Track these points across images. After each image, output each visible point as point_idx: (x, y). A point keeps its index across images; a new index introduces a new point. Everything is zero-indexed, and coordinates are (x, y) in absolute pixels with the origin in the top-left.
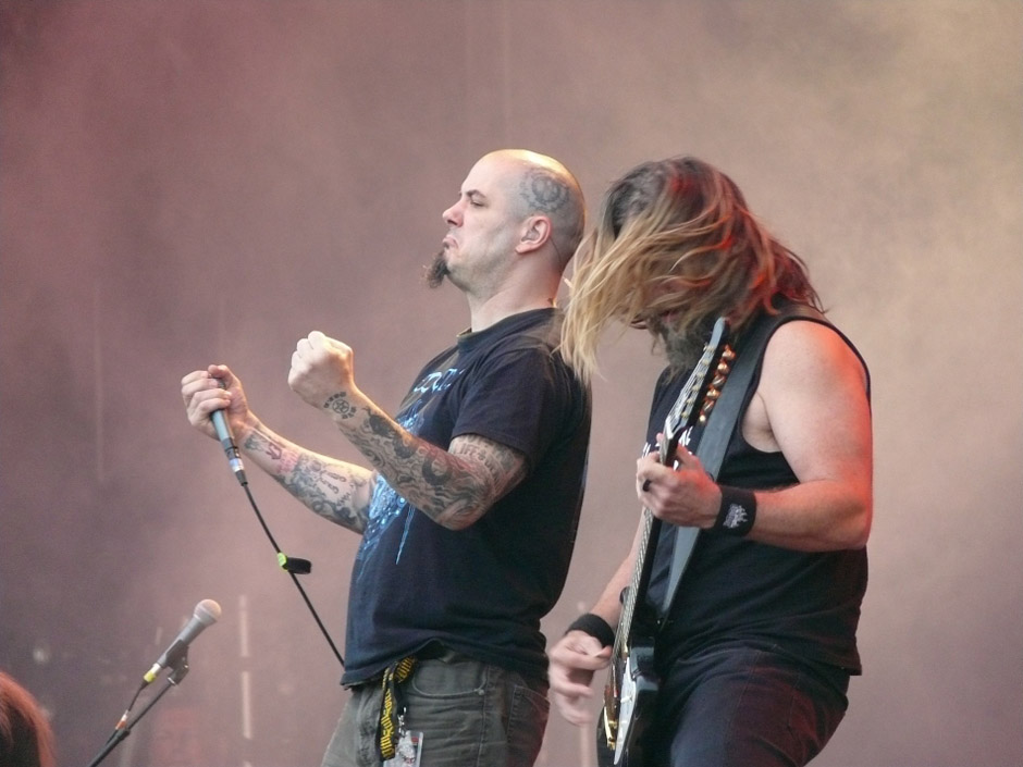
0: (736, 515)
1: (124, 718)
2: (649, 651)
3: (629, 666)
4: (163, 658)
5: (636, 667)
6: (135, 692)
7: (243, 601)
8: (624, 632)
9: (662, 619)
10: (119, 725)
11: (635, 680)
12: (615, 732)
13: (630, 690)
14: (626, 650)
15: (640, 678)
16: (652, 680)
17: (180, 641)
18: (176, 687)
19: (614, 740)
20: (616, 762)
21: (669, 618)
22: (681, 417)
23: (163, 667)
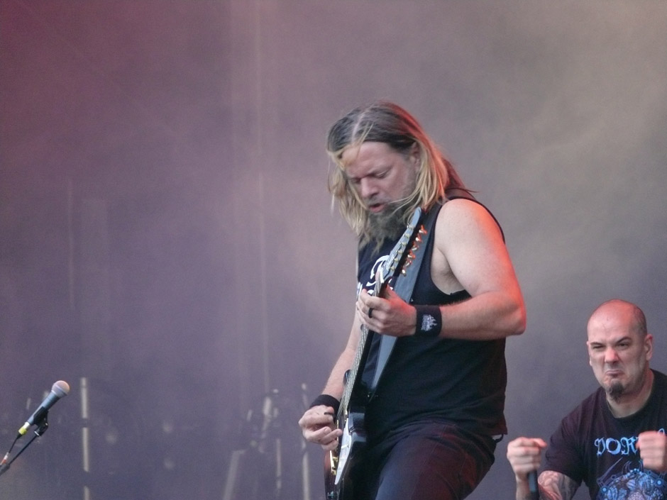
0: (428, 322)
1: (6, 457)
2: (361, 415)
3: (348, 424)
4: (31, 419)
5: (352, 426)
6: (13, 441)
7: (84, 382)
8: (346, 402)
9: (370, 395)
10: (3, 462)
11: (351, 434)
12: (336, 464)
13: (348, 441)
14: (346, 413)
15: (355, 434)
16: (362, 436)
17: (42, 408)
18: (40, 438)
19: (336, 468)
20: (336, 483)
21: (376, 394)
22: (390, 270)
23: (32, 424)
